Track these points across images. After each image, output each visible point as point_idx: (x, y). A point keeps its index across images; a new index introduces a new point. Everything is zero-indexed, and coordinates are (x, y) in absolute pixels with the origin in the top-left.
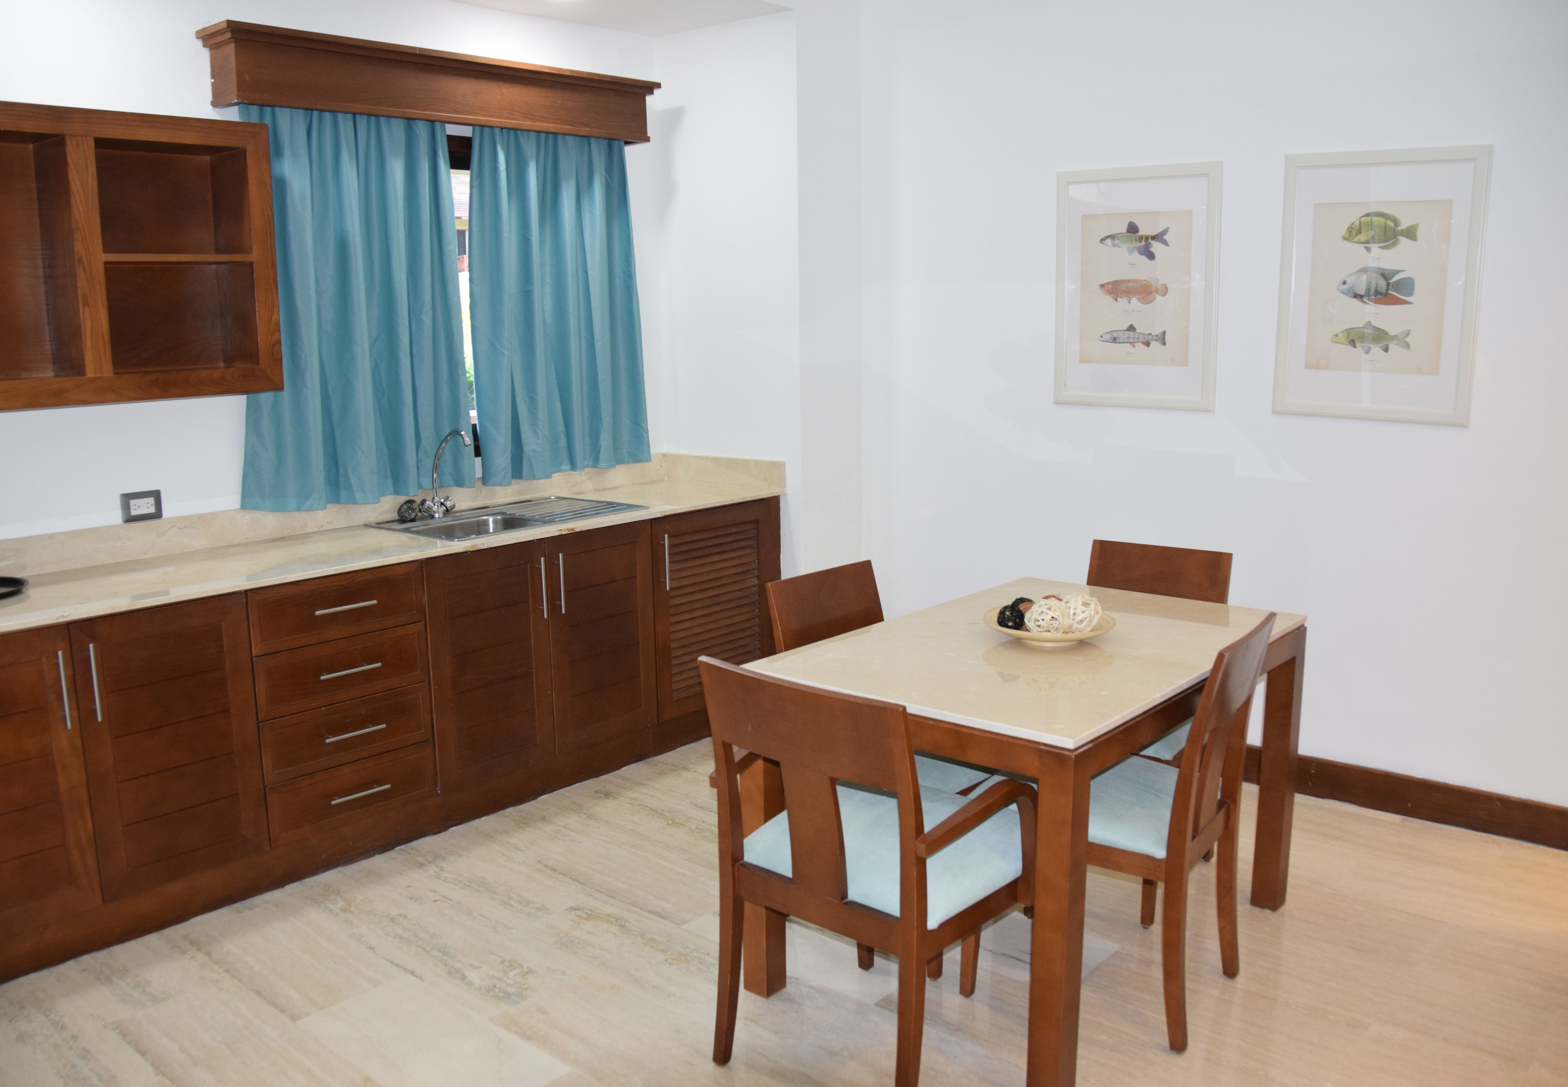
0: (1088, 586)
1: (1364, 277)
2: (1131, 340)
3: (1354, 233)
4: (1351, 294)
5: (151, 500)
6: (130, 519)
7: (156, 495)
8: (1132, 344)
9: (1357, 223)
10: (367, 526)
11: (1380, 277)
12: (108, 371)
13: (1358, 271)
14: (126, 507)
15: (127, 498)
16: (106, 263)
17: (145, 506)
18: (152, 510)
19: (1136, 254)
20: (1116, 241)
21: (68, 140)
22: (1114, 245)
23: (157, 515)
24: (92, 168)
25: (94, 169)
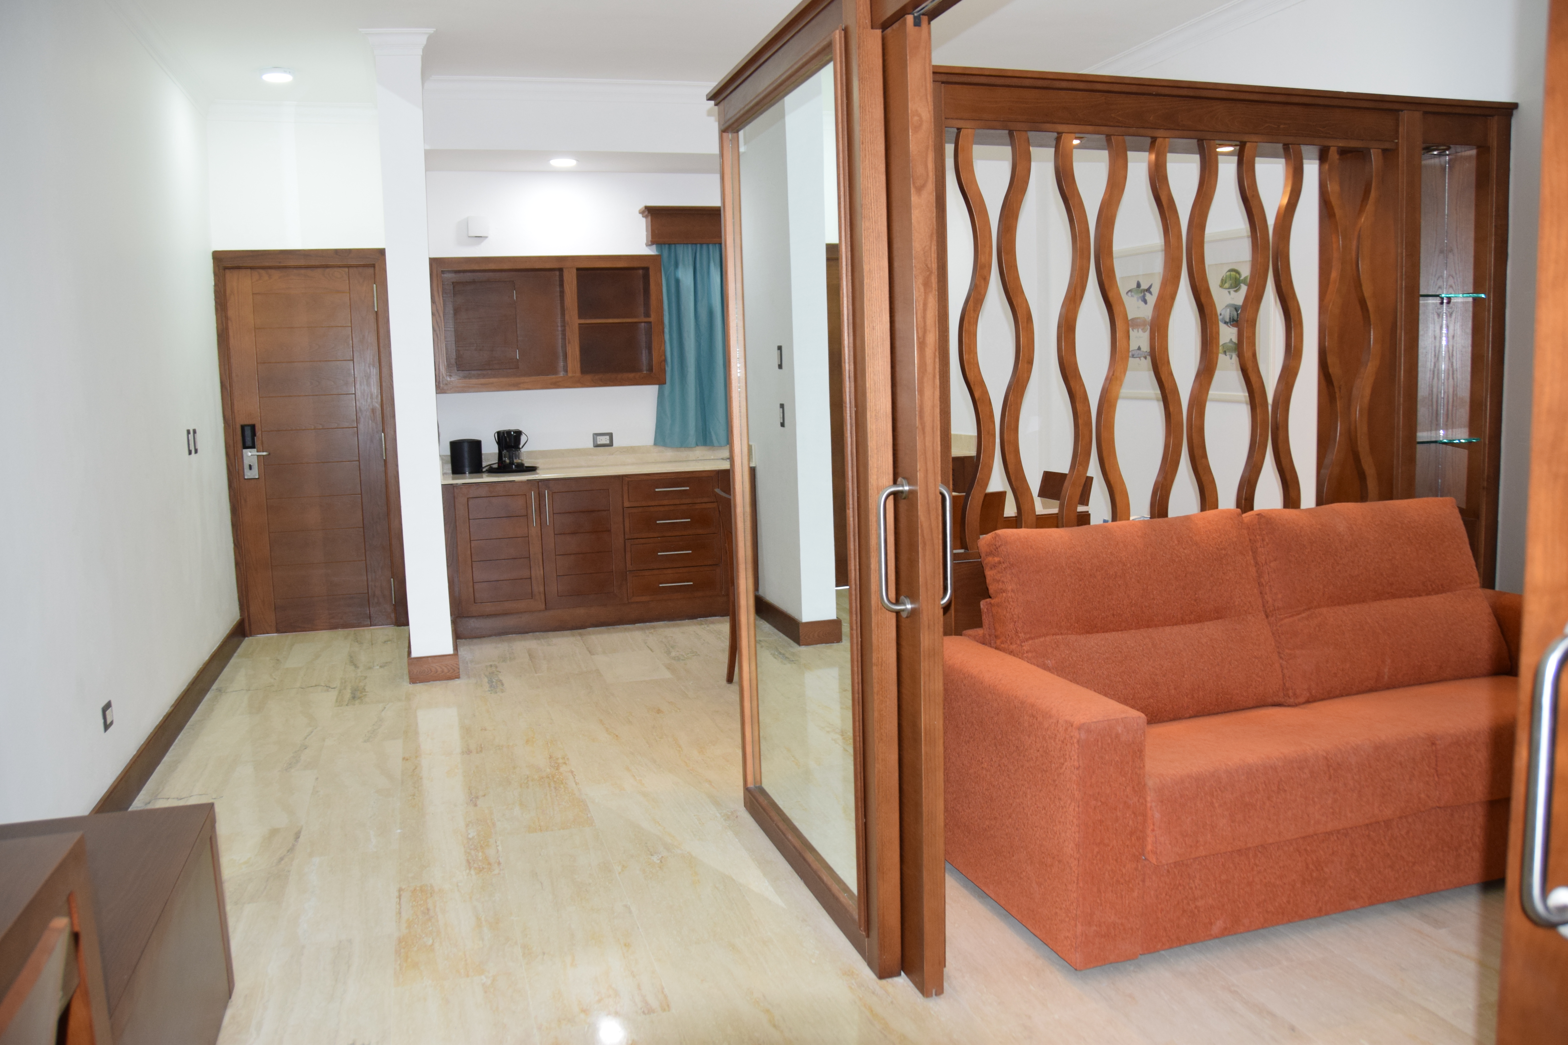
0: (1039, 498)
1: (1228, 310)
2: (1139, 356)
3: (1224, 282)
4: (1224, 322)
5: (608, 437)
6: (597, 446)
7: (611, 435)
8: (1140, 358)
9: (1225, 276)
10: (723, 459)
11: (1234, 310)
12: (578, 374)
13: (1226, 307)
14: (594, 440)
15: (596, 435)
16: (579, 324)
17: (605, 440)
18: (608, 442)
19: (1140, 301)
20: (1133, 293)
21: (564, 270)
22: (1132, 296)
23: (611, 444)
24: (575, 282)
25: (576, 282)
